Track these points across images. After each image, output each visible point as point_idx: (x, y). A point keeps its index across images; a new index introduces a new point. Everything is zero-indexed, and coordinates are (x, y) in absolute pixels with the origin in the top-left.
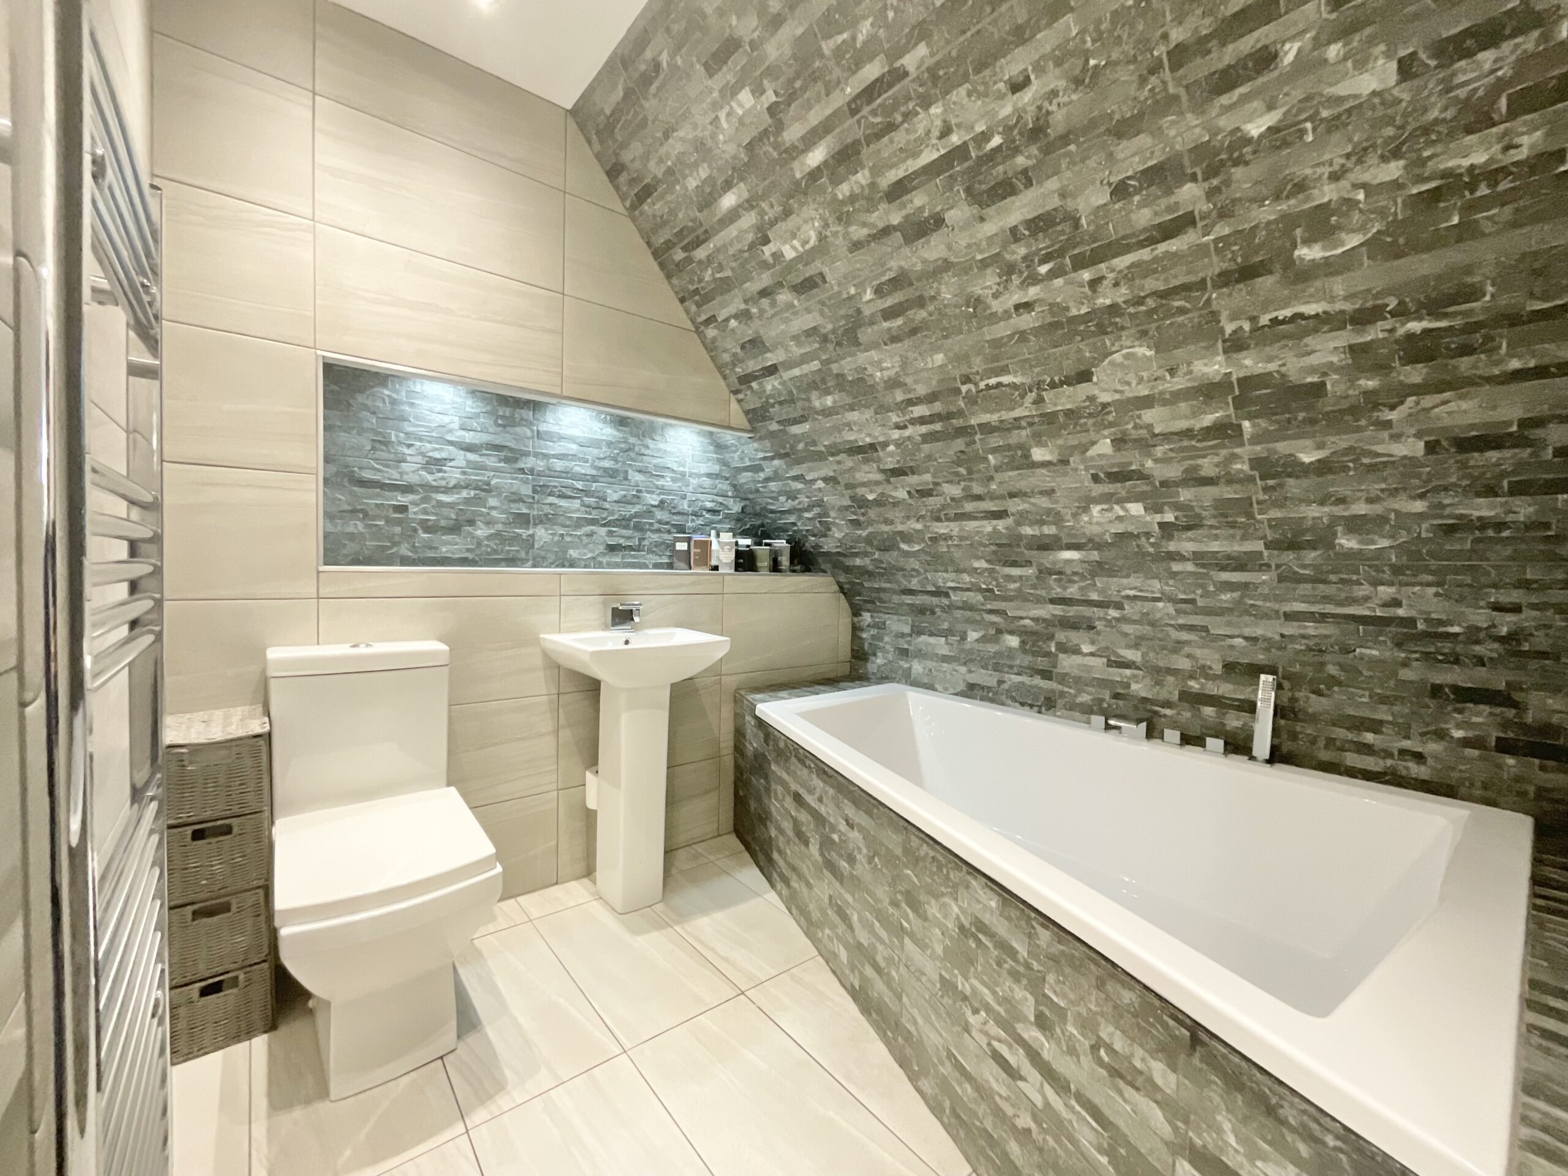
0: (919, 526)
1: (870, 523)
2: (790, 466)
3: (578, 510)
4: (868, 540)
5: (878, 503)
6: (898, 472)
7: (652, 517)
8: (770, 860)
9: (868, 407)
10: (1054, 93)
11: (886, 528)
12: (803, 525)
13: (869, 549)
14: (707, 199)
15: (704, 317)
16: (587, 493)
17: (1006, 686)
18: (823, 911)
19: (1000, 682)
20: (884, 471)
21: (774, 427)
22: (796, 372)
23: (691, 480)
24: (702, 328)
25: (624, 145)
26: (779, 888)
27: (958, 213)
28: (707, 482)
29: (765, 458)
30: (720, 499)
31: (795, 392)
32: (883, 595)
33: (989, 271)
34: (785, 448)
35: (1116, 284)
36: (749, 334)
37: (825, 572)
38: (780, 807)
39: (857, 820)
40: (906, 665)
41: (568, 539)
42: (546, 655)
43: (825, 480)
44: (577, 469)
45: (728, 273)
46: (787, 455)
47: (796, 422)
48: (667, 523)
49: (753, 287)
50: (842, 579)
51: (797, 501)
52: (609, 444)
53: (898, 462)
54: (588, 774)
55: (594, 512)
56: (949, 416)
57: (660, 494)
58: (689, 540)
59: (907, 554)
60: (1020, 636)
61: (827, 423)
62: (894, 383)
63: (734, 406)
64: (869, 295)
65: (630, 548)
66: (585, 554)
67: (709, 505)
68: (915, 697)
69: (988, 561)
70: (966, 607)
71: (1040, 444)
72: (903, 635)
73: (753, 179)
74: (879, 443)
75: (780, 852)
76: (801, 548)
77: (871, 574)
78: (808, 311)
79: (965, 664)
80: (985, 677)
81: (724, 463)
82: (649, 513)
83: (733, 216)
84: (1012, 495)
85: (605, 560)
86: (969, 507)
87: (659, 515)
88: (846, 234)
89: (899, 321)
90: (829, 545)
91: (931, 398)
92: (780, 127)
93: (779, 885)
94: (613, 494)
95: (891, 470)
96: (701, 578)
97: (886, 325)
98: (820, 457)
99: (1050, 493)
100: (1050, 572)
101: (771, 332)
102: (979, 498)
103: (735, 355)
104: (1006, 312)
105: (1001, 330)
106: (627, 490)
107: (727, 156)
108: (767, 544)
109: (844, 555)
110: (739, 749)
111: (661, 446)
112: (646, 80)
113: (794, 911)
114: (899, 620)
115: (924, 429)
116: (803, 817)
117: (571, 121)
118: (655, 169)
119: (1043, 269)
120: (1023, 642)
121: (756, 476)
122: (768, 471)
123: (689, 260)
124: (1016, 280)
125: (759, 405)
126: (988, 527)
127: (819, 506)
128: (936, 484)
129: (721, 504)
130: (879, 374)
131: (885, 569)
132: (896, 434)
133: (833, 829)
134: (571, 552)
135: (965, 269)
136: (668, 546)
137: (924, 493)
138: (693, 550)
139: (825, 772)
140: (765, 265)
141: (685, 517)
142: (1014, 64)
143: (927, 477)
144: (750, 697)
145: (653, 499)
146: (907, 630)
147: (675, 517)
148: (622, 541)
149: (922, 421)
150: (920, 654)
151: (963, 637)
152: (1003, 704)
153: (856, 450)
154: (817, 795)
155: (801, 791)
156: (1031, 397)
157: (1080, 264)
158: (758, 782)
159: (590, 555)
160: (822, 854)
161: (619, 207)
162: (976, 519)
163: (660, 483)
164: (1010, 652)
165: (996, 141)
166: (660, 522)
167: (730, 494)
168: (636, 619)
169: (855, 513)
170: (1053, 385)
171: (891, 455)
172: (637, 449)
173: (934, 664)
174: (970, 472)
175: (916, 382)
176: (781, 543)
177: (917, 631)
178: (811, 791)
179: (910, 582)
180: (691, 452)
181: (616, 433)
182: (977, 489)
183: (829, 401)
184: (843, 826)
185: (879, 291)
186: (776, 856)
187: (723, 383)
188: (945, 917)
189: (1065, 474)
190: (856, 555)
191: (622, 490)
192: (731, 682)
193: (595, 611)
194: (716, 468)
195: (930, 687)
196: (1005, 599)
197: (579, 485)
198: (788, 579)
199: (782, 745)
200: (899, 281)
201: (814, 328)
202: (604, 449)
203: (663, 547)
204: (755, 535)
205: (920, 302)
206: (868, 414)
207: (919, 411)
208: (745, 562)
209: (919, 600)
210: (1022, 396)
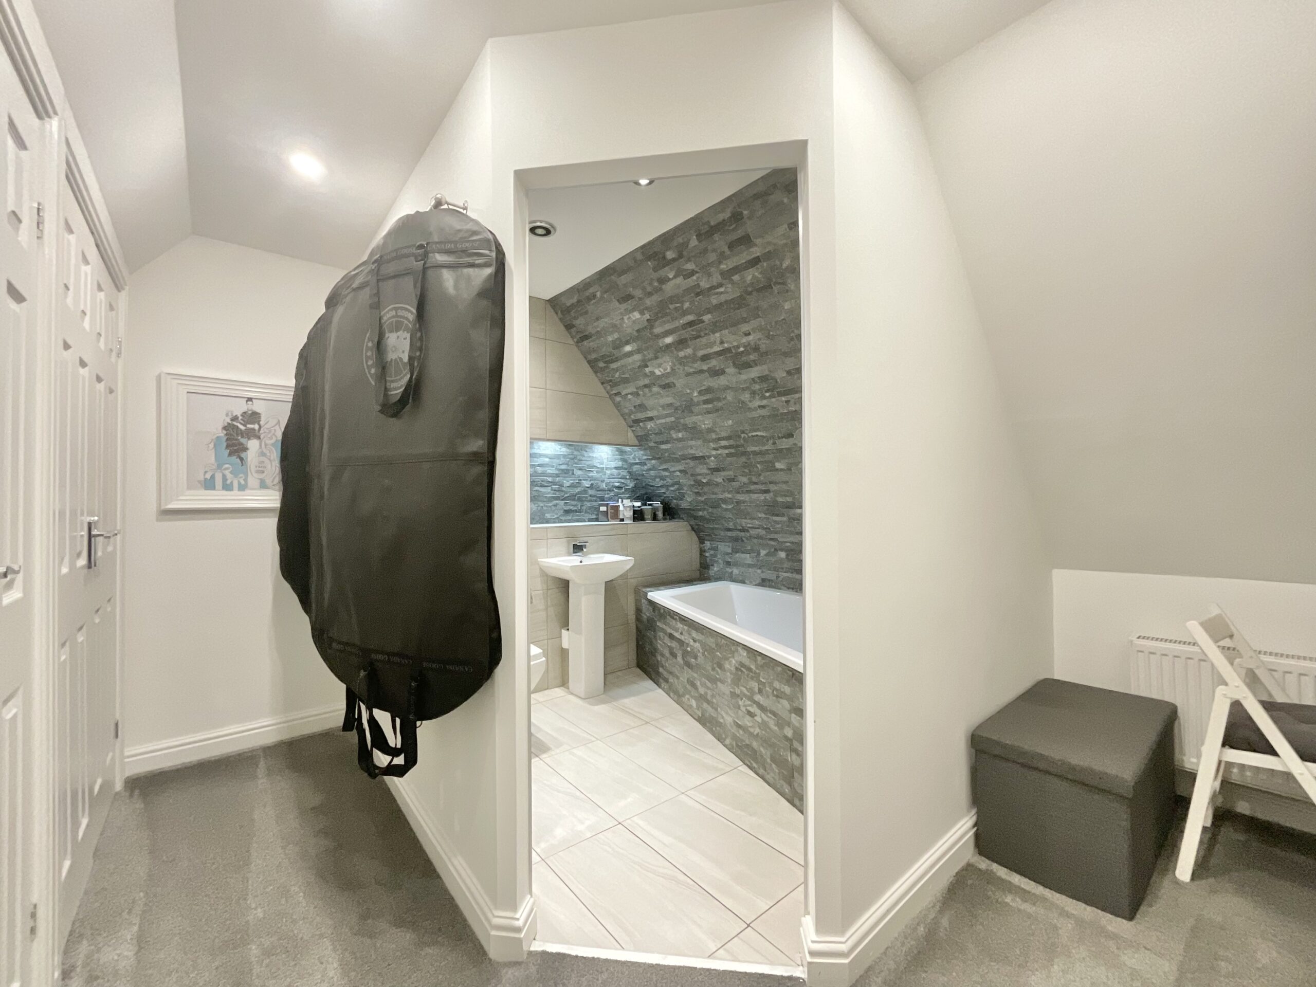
0: (730, 496)
1: (705, 493)
2: (661, 464)
3: (549, 493)
4: (705, 502)
5: (708, 484)
6: (717, 470)
7: (586, 494)
8: (658, 673)
9: (699, 439)
10: (760, 339)
11: (714, 496)
12: (669, 493)
13: (706, 507)
14: (618, 345)
15: (614, 392)
16: (554, 483)
17: (780, 579)
18: (685, 688)
19: (778, 577)
20: (709, 469)
21: (652, 444)
22: (663, 421)
23: (607, 472)
24: (613, 396)
25: (576, 318)
26: (663, 686)
27: (731, 370)
28: (615, 472)
29: (647, 459)
30: (622, 481)
31: (663, 430)
32: (716, 532)
33: (746, 392)
34: (658, 454)
35: (795, 404)
36: (638, 402)
37: (682, 519)
38: (662, 644)
39: (697, 638)
40: (730, 571)
41: (545, 508)
42: (541, 569)
43: (680, 471)
44: (549, 471)
45: (627, 376)
46: (659, 458)
47: (663, 443)
48: (594, 496)
49: (641, 383)
50: (692, 523)
51: (665, 482)
52: (564, 456)
53: (717, 465)
54: (563, 631)
55: (557, 493)
56: (738, 446)
57: (591, 480)
58: (607, 505)
59: (726, 510)
60: (786, 551)
61: (680, 445)
62: (710, 430)
63: (630, 434)
64: (695, 394)
65: (576, 511)
66: (553, 516)
67: (617, 484)
68: (735, 589)
69: (766, 514)
70: (758, 537)
71: (778, 461)
72: (728, 554)
73: (639, 343)
74: (706, 456)
75: (663, 667)
76: (669, 506)
77: (708, 521)
78: (668, 396)
79: (760, 568)
80: (769, 575)
81: (624, 460)
82: (585, 492)
83: (630, 354)
84: (771, 483)
85: (563, 518)
86: (753, 487)
87: (591, 492)
88: (684, 370)
89: (710, 406)
90: (684, 505)
91: (728, 438)
92: (652, 327)
93: (663, 684)
94: (567, 483)
95: (713, 469)
96: (616, 526)
97: (705, 406)
98: (678, 460)
99: (786, 482)
100: (794, 519)
101: (650, 403)
102: (755, 483)
103: (631, 410)
104: (755, 408)
105: (755, 414)
106: (574, 480)
107: (628, 332)
108: (650, 505)
109: (694, 510)
110: (638, 619)
111: (591, 455)
112: (589, 299)
113: (672, 694)
114: (725, 545)
115: (727, 451)
116: (674, 644)
117: (548, 306)
118: (591, 330)
119: (767, 394)
120: (787, 555)
121: (642, 467)
122: (649, 466)
123: (607, 367)
124: (757, 397)
125: (643, 434)
126: (762, 497)
127: (678, 484)
128: (735, 476)
129: (623, 483)
130: (703, 426)
131: (715, 517)
132: (714, 453)
133: (688, 645)
134: (547, 515)
135: (735, 389)
136: (596, 508)
137: (731, 480)
138: (610, 511)
139: (684, 620)
140: (645, 375)
141: (604, 492)
142: (745, 328)
143: (731, 473)
144: (644, 590)
145: (587, 484)
146: (729, 550)
147: (599, 492)
148: (572, 508)
149: (725, 447)
150: (736, 564)
151: (759, 554)
152: (780, 589)
153: (695, 458)
154: (680, 631)
155: (672, 632)
156: (771, 442)
157: (780, 394)
158: (650, 634)
159: (556, 516)
160: (683, 659)
161: (571, 342)
162: (756, 493)
163: (591, 474)
164: (781, 561)
165: (742, 349)
166: (591, 496)
167: (628, 477)
168: (585, 550)
169: (697, 488)
170: (779, 438)
171: (713, 461)
172: (578, 457)
173: (744, 569)
174: (750, 471)
175: (721, 431)
176: (657, 504)
177: (735, 551)
178: (677, 630)
179: (728, 524)
180: (606, 456)
181: (568, 450)
182: (754, 479)
183: (680, 435)
184: (692, 643)
185: (700, 393)
186: (661, 670)
187: (624, 423)
188: (731, 666)
189: (791, 474)
190: (700, 510)
191: (571, 480)
192: (633, 582)
193: (563, 545)
194: (620, 464)
195: (743, 582)
196: (776, 533)
197: (550, 479)
198: (661, 524)
199: (662, 611)
200: (709, 390)
201: (671, 404)
202: (562, 459)
203: (593, 509)
204: (643, 500)
205: (719, 399)
206: (699, 442)
207: (724, 443)
208: (638, 516)
209: (734, 534)
210: (768, 441)
